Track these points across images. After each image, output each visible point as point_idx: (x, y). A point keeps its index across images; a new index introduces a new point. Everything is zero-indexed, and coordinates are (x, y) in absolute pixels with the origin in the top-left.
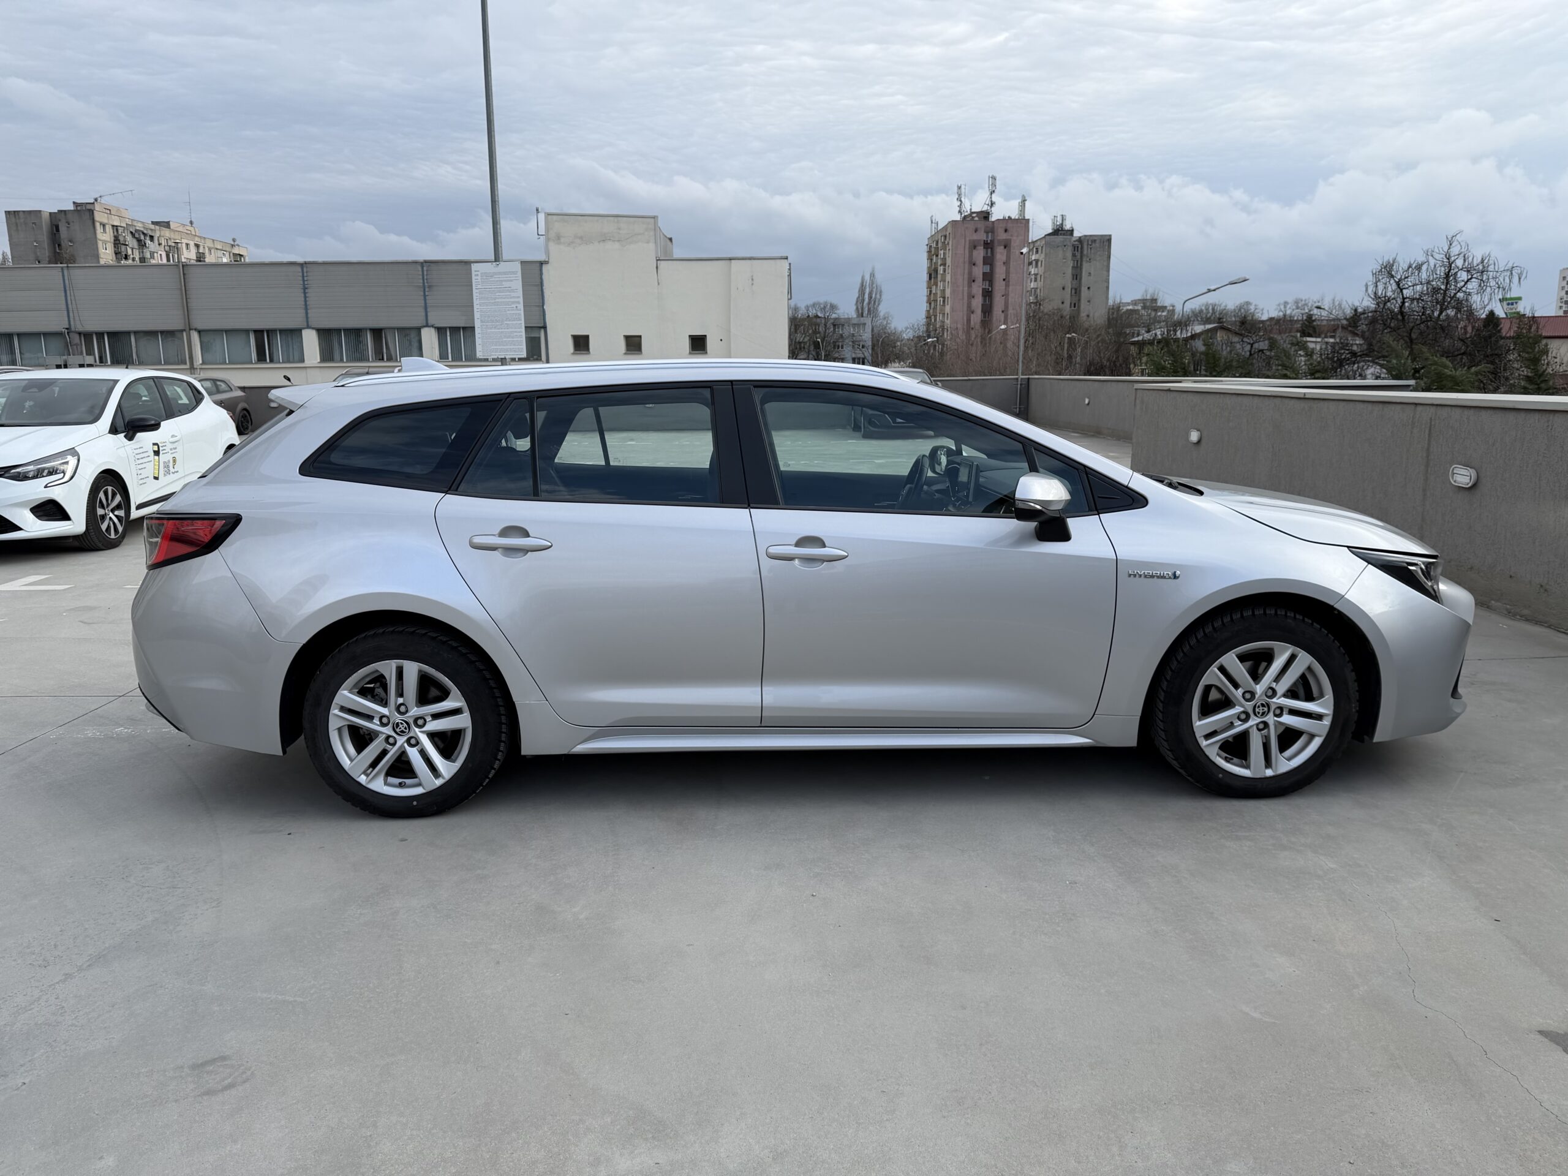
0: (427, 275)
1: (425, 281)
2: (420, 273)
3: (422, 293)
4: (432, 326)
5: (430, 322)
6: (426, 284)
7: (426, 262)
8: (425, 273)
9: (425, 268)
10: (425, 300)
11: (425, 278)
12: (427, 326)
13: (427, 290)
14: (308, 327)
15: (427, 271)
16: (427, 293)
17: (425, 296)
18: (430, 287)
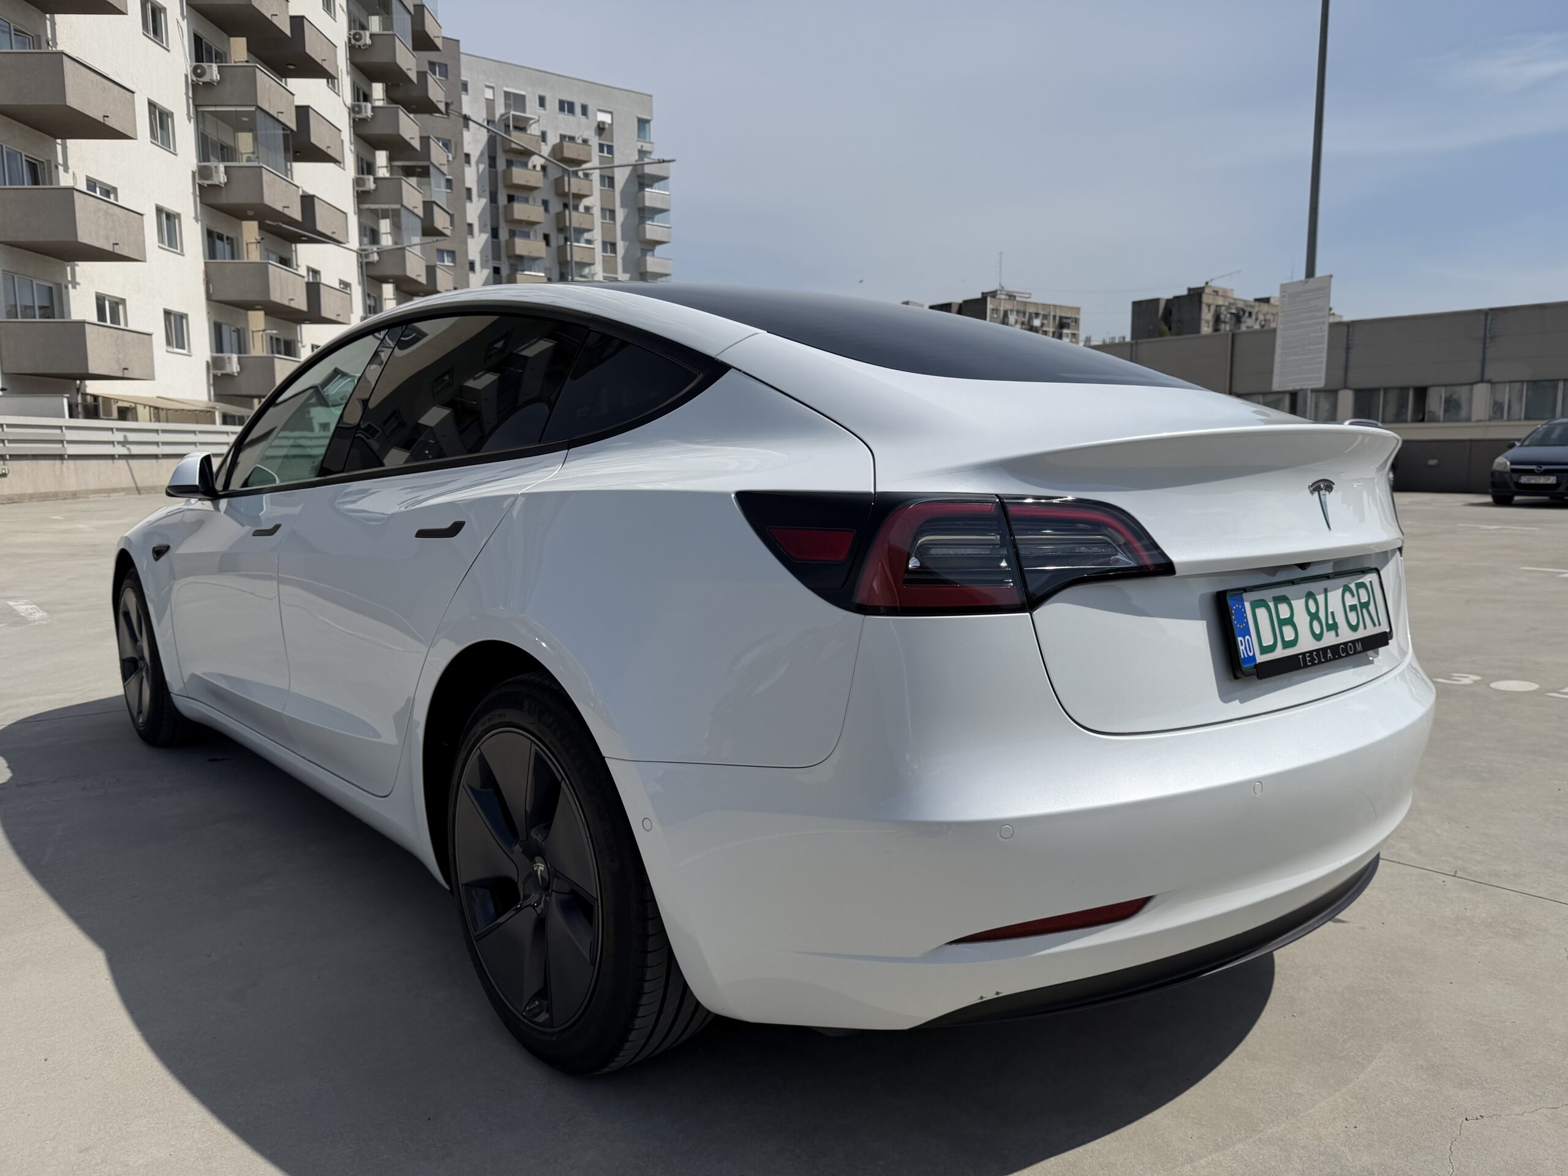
0: (1491, 324)
1: (1488, 332)
2: (1483, 323)
3: (1482, 346)
4: (1489, 382)
5: (1487, 377)
6: (1488, 335)
7: (1491, 310)
8: (1489, 322)
9: (1489, 318)
10: (1484, 353)
11: (1488, 327)
12: (1482, 381)
13: (1488, 341)
14: (1346, 387)
15: (1492, 320)
16: (1487, 345)
17: (1484, 348)
18: (1492, 338)
